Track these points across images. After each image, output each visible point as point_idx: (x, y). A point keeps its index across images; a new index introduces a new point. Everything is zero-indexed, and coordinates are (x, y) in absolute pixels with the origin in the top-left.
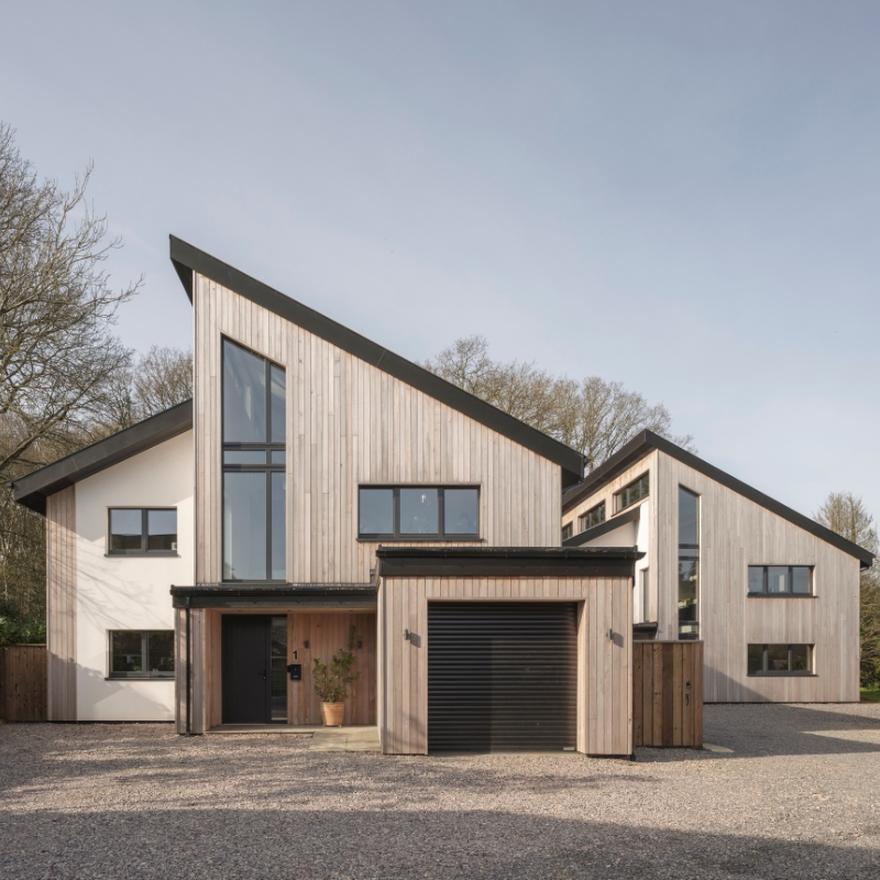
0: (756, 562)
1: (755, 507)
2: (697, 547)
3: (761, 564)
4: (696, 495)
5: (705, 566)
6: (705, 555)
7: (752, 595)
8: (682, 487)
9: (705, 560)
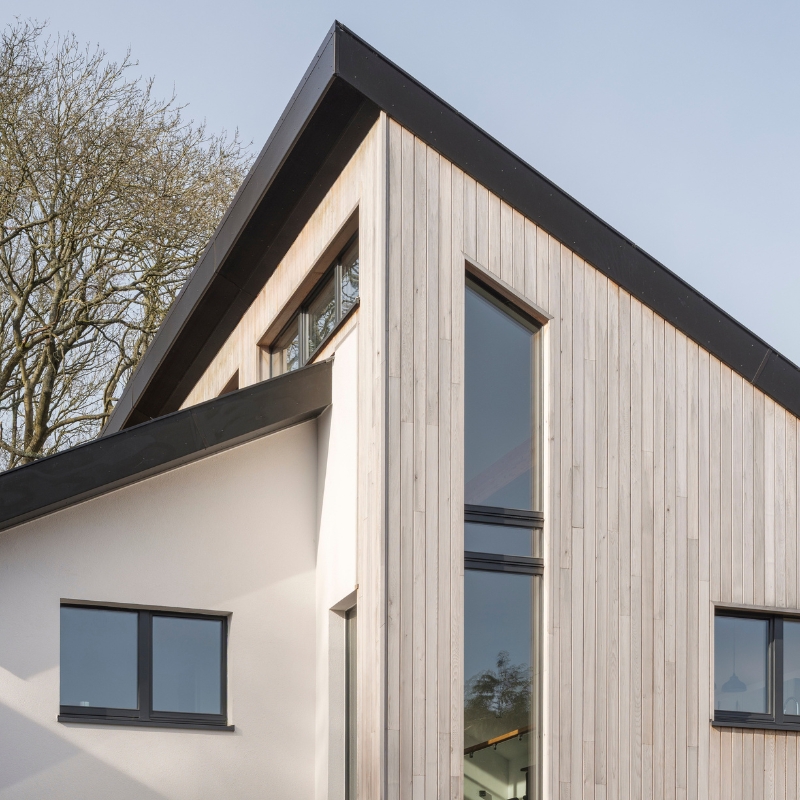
0: (742, 598)
1: (737, 390)
2: (533, 521)
3: (758, 604)
4: (533, 320)
5: (564, 596)
6: (563, 552)
7: (725, 720)
8: (477, 280)
9: (564, 572)
